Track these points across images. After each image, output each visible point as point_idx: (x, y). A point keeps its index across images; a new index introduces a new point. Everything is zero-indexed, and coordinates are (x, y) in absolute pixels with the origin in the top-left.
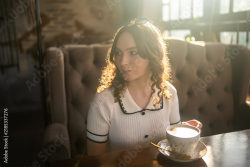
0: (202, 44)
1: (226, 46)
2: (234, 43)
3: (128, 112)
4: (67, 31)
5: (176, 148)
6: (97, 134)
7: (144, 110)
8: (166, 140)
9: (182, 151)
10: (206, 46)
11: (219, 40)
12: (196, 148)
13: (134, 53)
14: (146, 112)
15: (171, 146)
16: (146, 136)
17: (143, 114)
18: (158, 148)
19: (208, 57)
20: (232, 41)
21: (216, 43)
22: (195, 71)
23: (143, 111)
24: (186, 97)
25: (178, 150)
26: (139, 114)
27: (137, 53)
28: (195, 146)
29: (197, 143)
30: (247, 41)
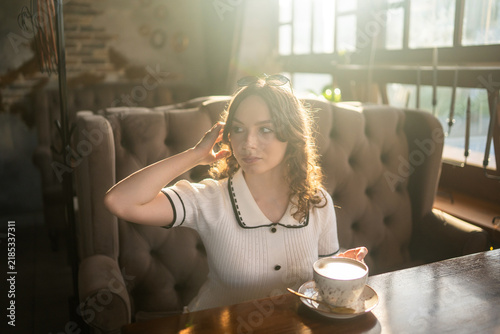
0: (356, 107)
1: (398, 111)
2: (412, 106)
3: (247, 225)
5: (330, 296)
7: (275, 224)
8: (312, 284)
9: (340, 301)
10: (365, 112)
11: (385, 101)
12: (361, 295)
13: (266, 130)
15: (321, 293)
16: (277, 268)
17: (274, 230)
18: (299, 296)
20: (408, 100)
21: (379, 105)
22: (346, 157)
23: (273, 227)
25: (333, 300)
26: (267, 230)
27: (271, 131)
28: (359, 292)
29: (363, 288)
30: (434, 103)
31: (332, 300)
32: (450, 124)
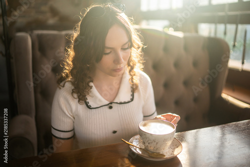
0: (180, 35)
2: (212, 35)
3: (92, 107)
4: (41, 17)
5: (149, 146)
6: (60, 129)
7: (111, 103)
8: (138, 137)
9: (155, 149)
10: (185, 38)
11: (197, 31)
12: (171, 145)
14: (113, 105)
15: (144, 143)
16: (115, 132)
17: (111, 108)
18: (129, 145)
19: (186, 48)
20: (210, 33)
21: (193, 34)
23: (110, 105)
24: (161, 89)
26: (106, 108)
28: (169, 143)
29: (172, 141)
30: (225, 33)
31: (150, 148)
32: (234, 46)
